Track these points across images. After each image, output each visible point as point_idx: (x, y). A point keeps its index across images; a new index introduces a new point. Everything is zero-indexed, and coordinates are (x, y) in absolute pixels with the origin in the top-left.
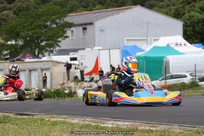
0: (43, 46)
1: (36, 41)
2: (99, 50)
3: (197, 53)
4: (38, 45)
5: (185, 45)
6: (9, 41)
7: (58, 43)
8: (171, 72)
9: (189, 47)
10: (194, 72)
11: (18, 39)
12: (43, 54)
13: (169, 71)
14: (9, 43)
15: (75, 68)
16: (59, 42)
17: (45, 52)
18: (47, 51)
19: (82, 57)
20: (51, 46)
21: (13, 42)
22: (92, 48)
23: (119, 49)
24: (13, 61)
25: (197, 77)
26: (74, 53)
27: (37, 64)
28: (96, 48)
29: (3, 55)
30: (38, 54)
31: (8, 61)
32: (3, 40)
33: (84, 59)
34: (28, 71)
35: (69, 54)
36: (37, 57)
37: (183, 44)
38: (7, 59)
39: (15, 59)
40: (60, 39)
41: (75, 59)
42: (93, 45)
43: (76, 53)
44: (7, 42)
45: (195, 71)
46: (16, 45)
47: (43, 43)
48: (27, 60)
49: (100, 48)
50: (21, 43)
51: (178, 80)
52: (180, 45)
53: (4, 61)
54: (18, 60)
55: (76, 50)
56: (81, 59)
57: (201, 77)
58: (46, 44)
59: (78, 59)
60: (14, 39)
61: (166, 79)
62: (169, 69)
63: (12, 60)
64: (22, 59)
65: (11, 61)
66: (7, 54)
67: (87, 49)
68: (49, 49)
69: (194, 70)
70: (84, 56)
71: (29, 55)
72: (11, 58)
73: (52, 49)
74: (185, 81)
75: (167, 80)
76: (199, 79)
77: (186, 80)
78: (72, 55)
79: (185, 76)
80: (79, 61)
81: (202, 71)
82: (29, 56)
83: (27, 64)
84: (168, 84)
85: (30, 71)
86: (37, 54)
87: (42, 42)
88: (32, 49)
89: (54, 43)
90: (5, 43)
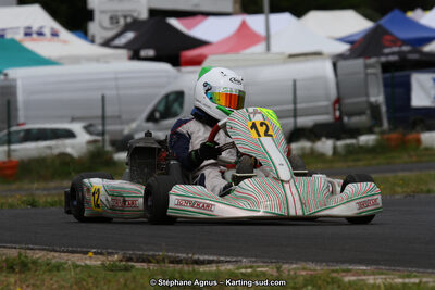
3: (97, 59)
5: (55, 34)
8: (21, 120)
9: (65, 42)
10: (100, 121)
13: (16, 117)
25: (107, 137)
37: (47, 31)
45: (103, 118)
51: (50, 147)
52: (40, 34)
57: (119, 138)
61: (9, 142)
62: (17, 109)
69: (100, 113)
74: (69, 150)
75: (13, 147)
76: (113, 143)
77: (73, 147)
79: (70, 134)
81: (119, 117)
84: (16, 157)
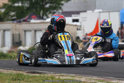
0: (47, 8)
1: (41, 3)
2: (100, 12)
4: (42, 7)
6: (16, 2)
7: (61, 6)
11: (24, 2)
12: (47, 16)
14: (16, 5)
15: (77, 29)
16: (62, 4)
17: (49, 14)
18: (50, 13)
19: (83, 19)
20: (55, 8)
21: (20, 4)
22: (93, 11)
23: (119, 11)
24: (20, 22)
26: (76, 15)
27: (42, 25)
28: (96, 11)
29: (10, 16)
30: (43, 16)
31: (15, 22)
32: (10, 2)
33: (85, 21)
34: (33, 32)
35: (71, 16)
36: (42, 18)
38: (13, 20)
39: (22, 20)
40: (63, 2)
41: (77, 21)
42: (93, 8)
43: (78, 15)
44: (14, 4)
46: (22, 7)
47: (48, 6)
48: (33, 21)
49: (101, 10)
50: (27, 5)
53: (11, 22)
54: (24, 21)
55: (78, 13)
56: (83, 20)
58: (50, 6)
59: (80, 20)
60: (20, 1)
63: (18, 20)
64: (28, 20)
65: (18, 22)
66: (14, 16)
67: (88, 12)
68: (52, 11)
70: (86, 18)
71: (34, 16)
72: (18, 19)
73: (55, 11)
78: (75, 17)
80: (81, 23)
82: (34, 18)
83: (33, 25)
85: (36, 31)
86: (41, 16)
87: (46, 4)
88: (37, 11)
89: (57, 5)
90: (13, 5)
